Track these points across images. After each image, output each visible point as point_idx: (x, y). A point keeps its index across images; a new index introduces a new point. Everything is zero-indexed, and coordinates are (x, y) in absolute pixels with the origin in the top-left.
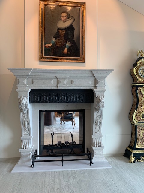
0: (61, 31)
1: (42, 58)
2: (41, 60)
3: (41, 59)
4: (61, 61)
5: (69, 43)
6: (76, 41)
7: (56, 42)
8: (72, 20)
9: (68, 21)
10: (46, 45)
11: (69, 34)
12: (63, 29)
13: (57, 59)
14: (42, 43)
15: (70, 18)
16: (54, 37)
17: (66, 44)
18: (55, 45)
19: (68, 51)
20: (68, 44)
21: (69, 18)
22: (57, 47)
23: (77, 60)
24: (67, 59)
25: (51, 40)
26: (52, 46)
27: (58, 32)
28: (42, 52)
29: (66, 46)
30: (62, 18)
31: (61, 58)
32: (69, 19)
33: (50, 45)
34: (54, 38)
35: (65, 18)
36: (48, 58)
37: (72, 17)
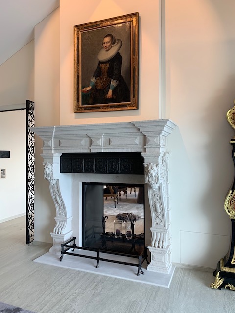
0: (103, 66)
1: (79, 109)
2: (78, 111)
3: (77, 109)
4: (103, 110)
5: (115, 81)
6: (124, 77)
7: (97, 83)
8: (119, 45)
9: (112, 48)
10: (84, 89)
11: (114, 67)
12: (105, 62)
13: (98, 108)
14: (78, 88)
15: (116, 43)
16: (93, 76)
17: (110, 84)
18: (96, 88)
19: (113, 95)
20: (113, 83)
21: (114, 43)
22: (98, 91)
23: (125, 106)
24: (111, 107)
25: (90, 81)
26: (91, 89)
27: (99, 67)
28: (78, 101)
29: (111, 87)
30: (105, 45)
31: (104, 106)
32: (114, 45)
33: (88, 89)
34: (94, 78)
35: (108, 44)
36: (86, 108)
37: (119, 40)
